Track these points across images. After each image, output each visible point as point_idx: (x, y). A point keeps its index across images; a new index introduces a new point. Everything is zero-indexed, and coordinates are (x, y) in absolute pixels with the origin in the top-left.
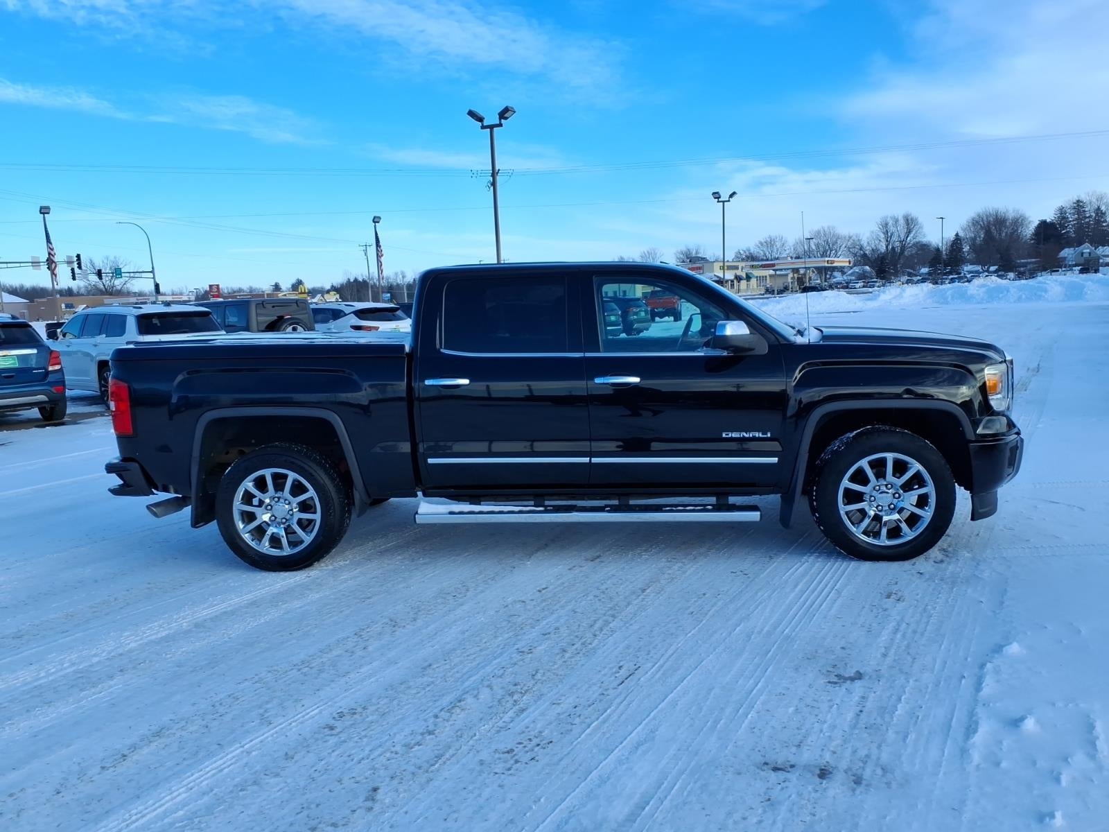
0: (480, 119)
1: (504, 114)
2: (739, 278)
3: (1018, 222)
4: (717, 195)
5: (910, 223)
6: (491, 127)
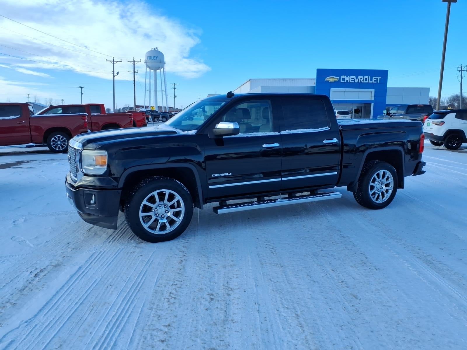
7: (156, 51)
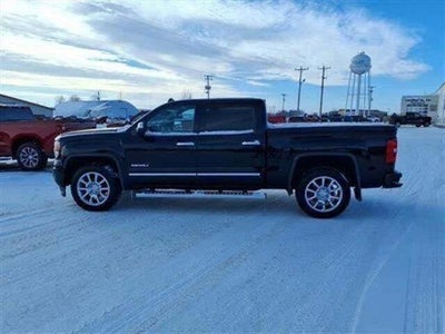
7: (362, 55)
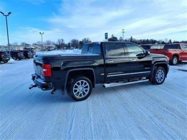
0: (3, 14)
1: (9, 13)
2: (35, 48)
3: (78, 41)
4: (40, 33)
5: (63, 40)
6: (6, 16)
